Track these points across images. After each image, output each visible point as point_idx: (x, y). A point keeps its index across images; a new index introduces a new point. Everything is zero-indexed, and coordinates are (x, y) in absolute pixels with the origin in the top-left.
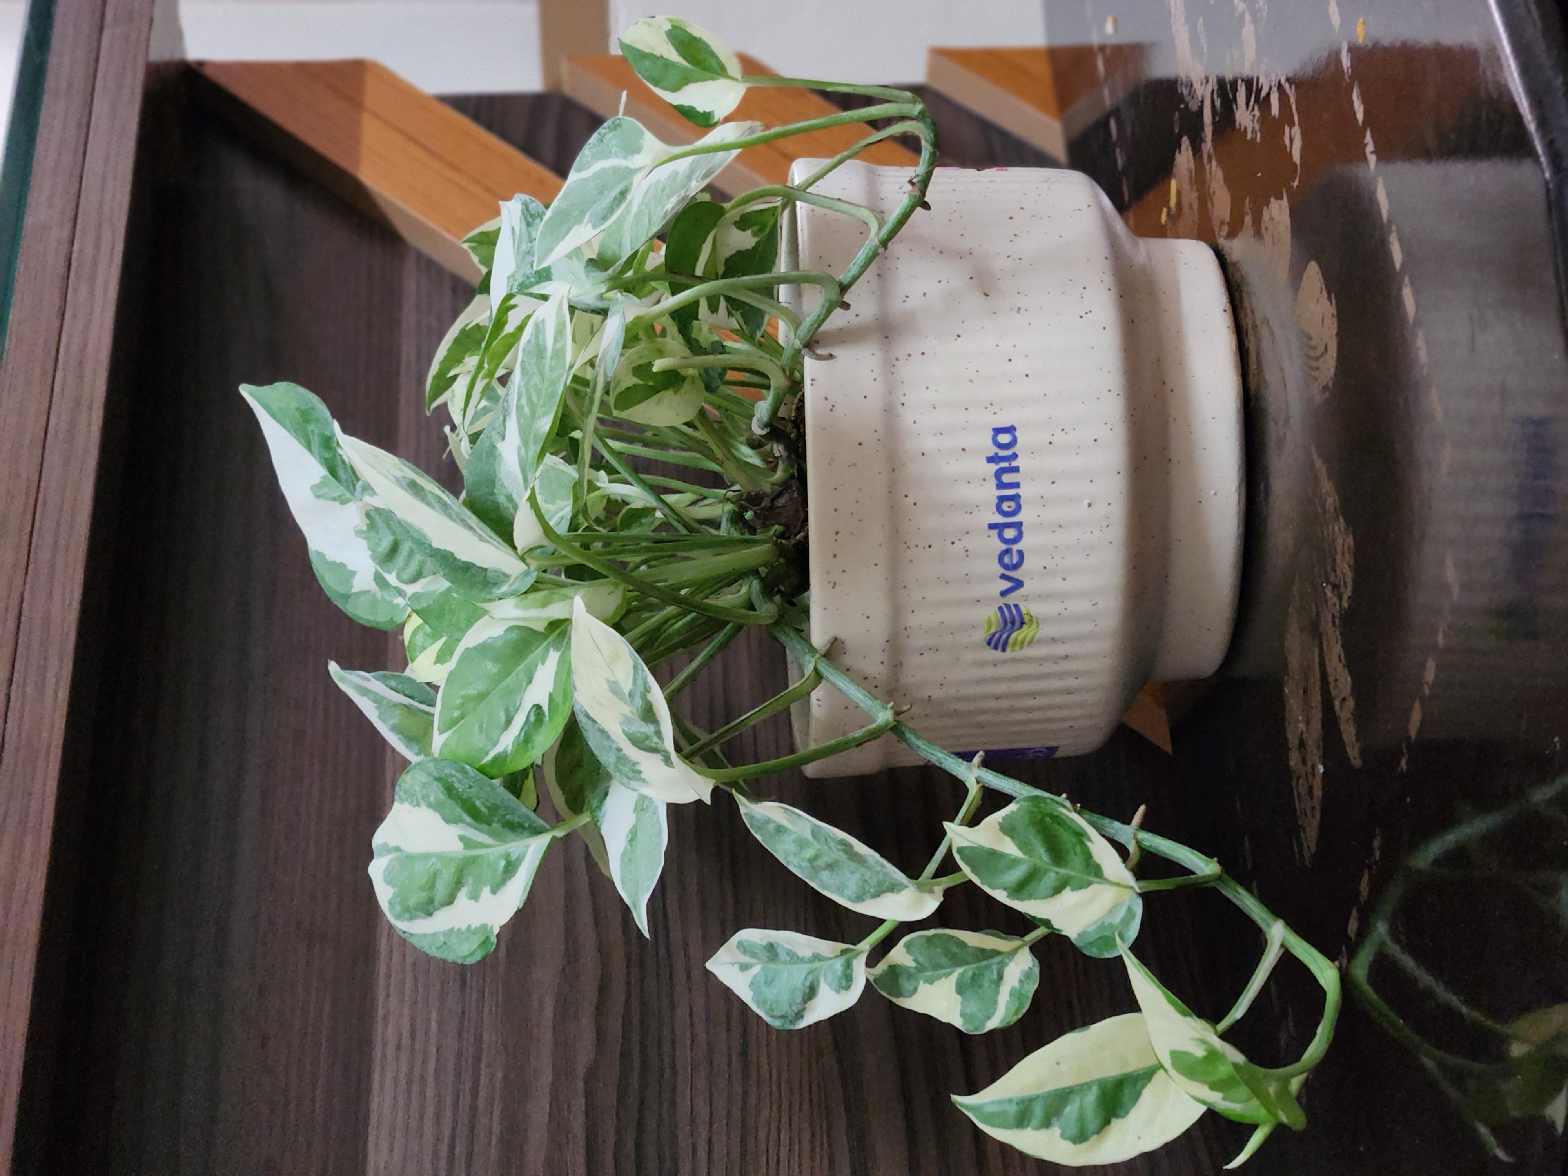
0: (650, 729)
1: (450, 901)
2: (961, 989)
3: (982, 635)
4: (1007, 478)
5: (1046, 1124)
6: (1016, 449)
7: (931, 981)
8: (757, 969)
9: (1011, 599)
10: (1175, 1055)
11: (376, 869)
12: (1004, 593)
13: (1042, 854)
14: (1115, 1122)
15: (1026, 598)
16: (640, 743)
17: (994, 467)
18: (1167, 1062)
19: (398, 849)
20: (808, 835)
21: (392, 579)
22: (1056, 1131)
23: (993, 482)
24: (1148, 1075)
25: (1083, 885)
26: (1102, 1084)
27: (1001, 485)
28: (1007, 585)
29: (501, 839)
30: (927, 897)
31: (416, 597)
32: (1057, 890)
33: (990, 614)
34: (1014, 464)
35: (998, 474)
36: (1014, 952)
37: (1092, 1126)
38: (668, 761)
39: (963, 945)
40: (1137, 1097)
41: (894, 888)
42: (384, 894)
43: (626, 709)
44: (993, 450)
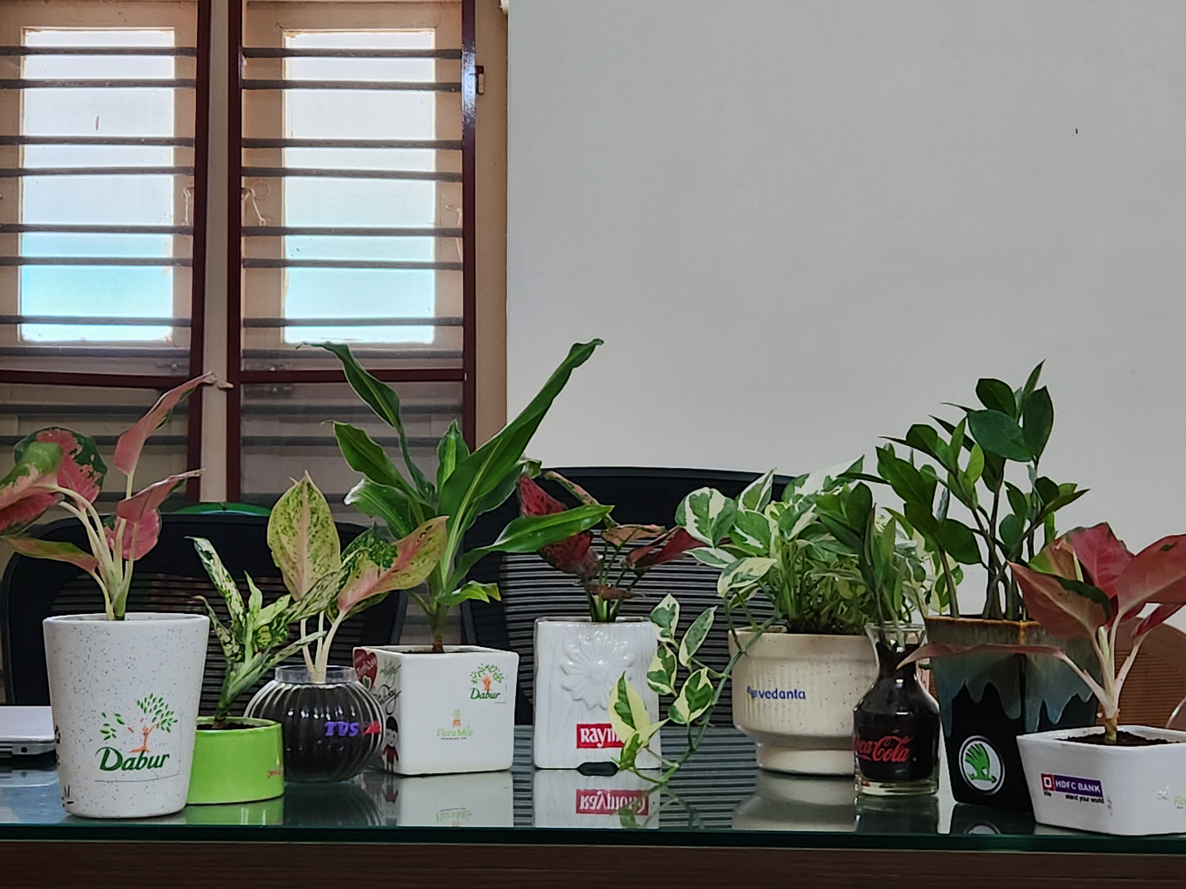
0: (739, 580)
1: (694, 513)
2: (660, 671)
3: (750, 685)
4: (790, 695)
5: (619, 698)
6: (798, 699)
7: (662, 662)
8: (668, 609)
9: (758, 694)
10: (638, 735)
11: (706, 490)
12: (760, 692)
13: (697, 696)
14: (620, 718)
15: (758, 699)
16: (736, 576)
17: (793, 691)
18: (637, 732)
19: (711, 497)
20: (705, 627)
21: (801, 500)
22: (618, 701)
23: (789, 691)
24: (634, 727)
25: (689, 706)
26: (631, 714)
27: (788, 693)
28: (762, 693)
29: (712, 531)
30: (686, 661)
31: (794, 507)
32: (688, 700)
33: (755, 688)
34: (794, 698)
35: (791, 692)
36: (670, 687)
37: (620, 711)
38: (730, 585)
39: (672, 672)
40: (627, 723)
41: (689, 653)
42: (698, 492)
43: (745, 573)
44: (798, 691)
